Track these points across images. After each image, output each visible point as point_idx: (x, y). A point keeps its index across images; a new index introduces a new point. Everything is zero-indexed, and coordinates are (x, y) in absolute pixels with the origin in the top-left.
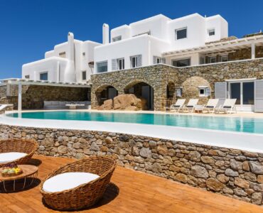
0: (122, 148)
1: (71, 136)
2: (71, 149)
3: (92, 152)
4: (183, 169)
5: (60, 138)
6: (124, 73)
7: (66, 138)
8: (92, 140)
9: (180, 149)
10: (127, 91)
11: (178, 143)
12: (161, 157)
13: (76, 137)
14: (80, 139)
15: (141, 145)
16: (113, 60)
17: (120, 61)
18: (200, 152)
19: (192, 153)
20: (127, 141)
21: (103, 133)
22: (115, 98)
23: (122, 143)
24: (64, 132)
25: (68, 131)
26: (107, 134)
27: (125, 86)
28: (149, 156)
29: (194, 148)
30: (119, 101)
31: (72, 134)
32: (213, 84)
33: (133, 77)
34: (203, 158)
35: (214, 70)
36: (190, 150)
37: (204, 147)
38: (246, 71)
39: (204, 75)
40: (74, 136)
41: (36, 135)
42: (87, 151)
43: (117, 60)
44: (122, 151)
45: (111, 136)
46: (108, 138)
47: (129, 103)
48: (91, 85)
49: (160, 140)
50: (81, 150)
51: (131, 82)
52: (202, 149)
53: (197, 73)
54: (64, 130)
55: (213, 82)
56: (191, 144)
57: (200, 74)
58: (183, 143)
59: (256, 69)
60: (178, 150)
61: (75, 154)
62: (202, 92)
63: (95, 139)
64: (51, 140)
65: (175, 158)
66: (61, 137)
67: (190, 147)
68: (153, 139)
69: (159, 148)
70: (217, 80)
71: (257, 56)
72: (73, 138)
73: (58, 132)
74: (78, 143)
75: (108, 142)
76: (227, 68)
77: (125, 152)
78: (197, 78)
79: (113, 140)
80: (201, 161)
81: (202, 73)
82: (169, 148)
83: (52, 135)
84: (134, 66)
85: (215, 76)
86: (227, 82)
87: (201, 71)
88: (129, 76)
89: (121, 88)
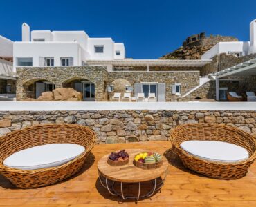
0: (165, 123)
1: (98, 119)
2: (99, 133)
3: (128, 133)
5: (80, 123)
7: (91, 122)
8: (128, 120)
9: (227, 116)
11: (225, 111)
13: (106, 119)
14: (113, 121)
16: (40, 58)
18: (244, 116)
19: (238, 118)
20: (171, 116)
21: (142, 111)
22: (54, 90)
23: (165, 119)
24: (88, 114)
25: (95, 112)
26: (148, 112)
27: (63, 81)
29: (239, 114)
31: (100, 116)
32: (133, 85)
34: (247, 120)
35: (134, 75)
36: (236, 116)
37: (248, 112)
38: (153, 78)
39: (127, 78)
40: (103, 117)
42: (122, 133)
43: (45, 58)
44: (165, 126)
45: (152, 114)
46: (148, 116)
47: (71, 96)
48: (17, 78)
49: (208, 111)
50: (114, 133)
51: (70, 78)
52: (246, 114)
54: (88, 112)
55: (133, 83)
56: (237, 112)
57: (124, 77)
58: (230, 112)
59: (158, 77)
60: (225, 118)
61: (104, 139)
62: (127, 89)
63: (132, 119)
66: (82, 120)
67: (236, 114)
68: (200, 112)
69: (207, 118)
70: (135, 82)
72: (101, 120)
73: (78, 115)
74: (109, 126)
75: (148, 120)
76: (141, 75)
77: (168, 127)
79: (154, 117)
80: (246, 123)
82: (216, 117)
83: (67, 119)
85: (134, 79)
88: (68, 72)
89: (58, 82)
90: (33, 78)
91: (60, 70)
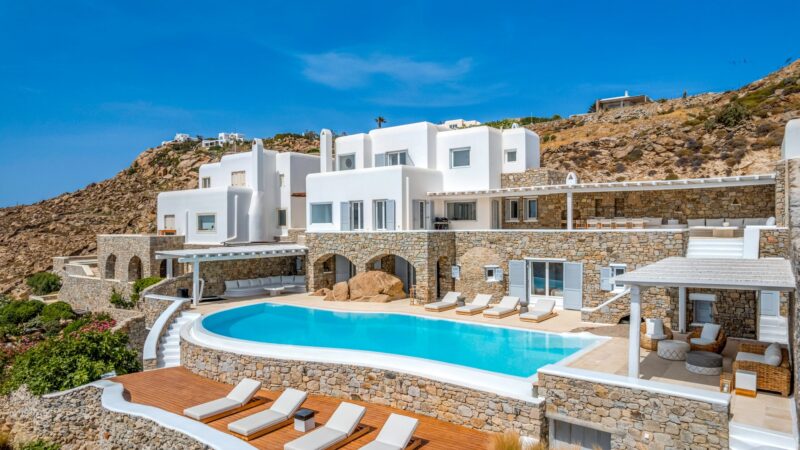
0: (388, 385)
1: (324, 370)
2: (325, 385)
3: (352, 389)
4: (451, 409)
5: (309, 372)
6: (366, 239)
7: (318, 373)
8: (352, 375)
9: (447, 390)
10: (371, 267)
11: (446, 384)
12: (430, 396)
13: (331, 372)
14: (336, 374)
15: (410, 383)
16: (343, 204)
17: (356, 205)
18: (465, 394)
20: (394, 378)
21: (365, 368)
22: (351, 280)
23: (387, 381)
24: (316, 365)
25: (321, 364)
26: (370, 370)
27: (368, 259)
28: (418, 395)
29: (460, 390)
30: (358, 285)
31: (325, 368)
32: (506, 263)
33: (382, 246)
34: (467, 399)
35: (508, 240)
36: (456, 391)
37: (468, 389)
39: (493, 246)
40: (328, 370)
41: (278, 368)
42: (346, 388)
43: (351, 202)
44: (388, 389)
45: (375, 372)
46: (371, 374)
47: (377, 290)
48: (306, 251)
49: (429, 380)
50: (338, 387)
51: (377, 254)
53: (483, 242)
55: (507, 259)
56: (457, 386)
57: (488, 245)
59: (566, 246)
62: (490, 273)
63: (355, 375)
64: (299, 374)
65: (443, 399)
66: (311, 371)
68: (422, 379)
69: (428, 387)
70: (511, 258)
71: (574, 226)
72: (327, 373)
73: (308, 365)
74: (334, 379)
75: (371, 379)
76: (526, 239)
77: (392, 390)
78: (484, 249)
79: (377, 376)
80: (466, 402)
81: (491, 243)
82: (437, 388)
83: (300, 368)
84: (380, 227)
85: (509, 249)
86: (527, 261)
87: (488, 240)
88: (375, 243)
89: (360, 261)
90: (327, 252)
91: (363, 240)
